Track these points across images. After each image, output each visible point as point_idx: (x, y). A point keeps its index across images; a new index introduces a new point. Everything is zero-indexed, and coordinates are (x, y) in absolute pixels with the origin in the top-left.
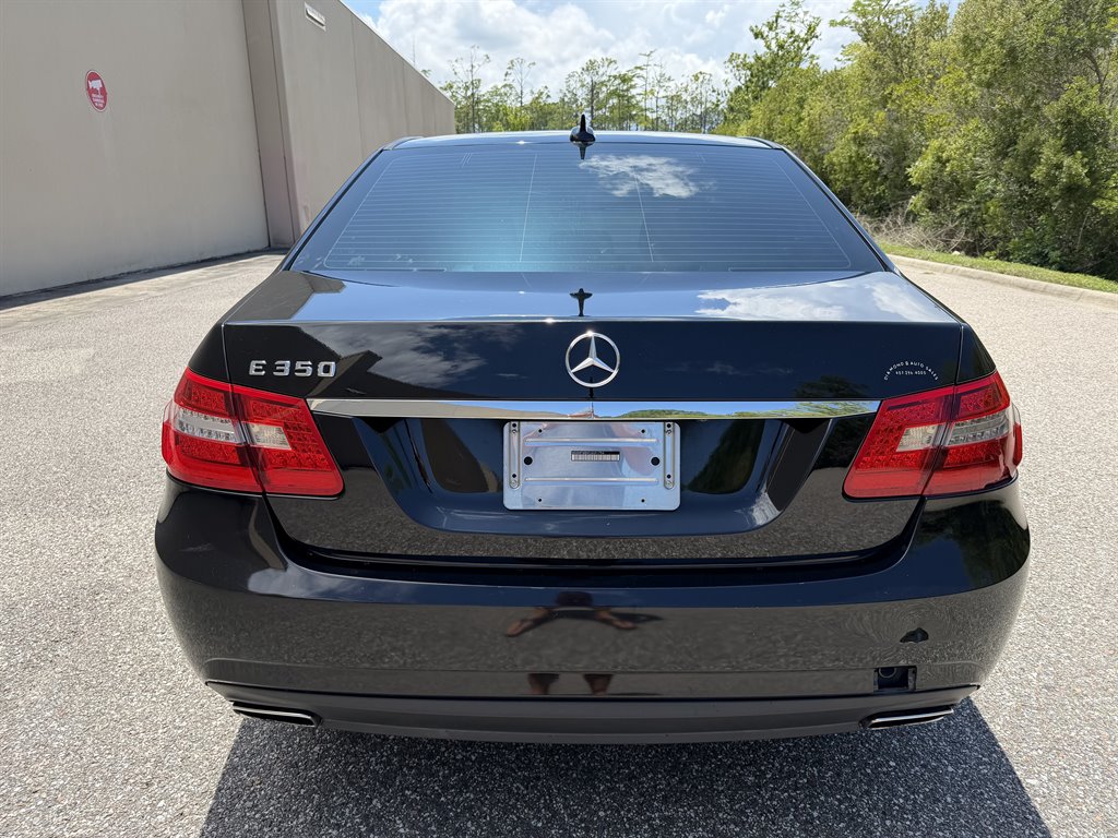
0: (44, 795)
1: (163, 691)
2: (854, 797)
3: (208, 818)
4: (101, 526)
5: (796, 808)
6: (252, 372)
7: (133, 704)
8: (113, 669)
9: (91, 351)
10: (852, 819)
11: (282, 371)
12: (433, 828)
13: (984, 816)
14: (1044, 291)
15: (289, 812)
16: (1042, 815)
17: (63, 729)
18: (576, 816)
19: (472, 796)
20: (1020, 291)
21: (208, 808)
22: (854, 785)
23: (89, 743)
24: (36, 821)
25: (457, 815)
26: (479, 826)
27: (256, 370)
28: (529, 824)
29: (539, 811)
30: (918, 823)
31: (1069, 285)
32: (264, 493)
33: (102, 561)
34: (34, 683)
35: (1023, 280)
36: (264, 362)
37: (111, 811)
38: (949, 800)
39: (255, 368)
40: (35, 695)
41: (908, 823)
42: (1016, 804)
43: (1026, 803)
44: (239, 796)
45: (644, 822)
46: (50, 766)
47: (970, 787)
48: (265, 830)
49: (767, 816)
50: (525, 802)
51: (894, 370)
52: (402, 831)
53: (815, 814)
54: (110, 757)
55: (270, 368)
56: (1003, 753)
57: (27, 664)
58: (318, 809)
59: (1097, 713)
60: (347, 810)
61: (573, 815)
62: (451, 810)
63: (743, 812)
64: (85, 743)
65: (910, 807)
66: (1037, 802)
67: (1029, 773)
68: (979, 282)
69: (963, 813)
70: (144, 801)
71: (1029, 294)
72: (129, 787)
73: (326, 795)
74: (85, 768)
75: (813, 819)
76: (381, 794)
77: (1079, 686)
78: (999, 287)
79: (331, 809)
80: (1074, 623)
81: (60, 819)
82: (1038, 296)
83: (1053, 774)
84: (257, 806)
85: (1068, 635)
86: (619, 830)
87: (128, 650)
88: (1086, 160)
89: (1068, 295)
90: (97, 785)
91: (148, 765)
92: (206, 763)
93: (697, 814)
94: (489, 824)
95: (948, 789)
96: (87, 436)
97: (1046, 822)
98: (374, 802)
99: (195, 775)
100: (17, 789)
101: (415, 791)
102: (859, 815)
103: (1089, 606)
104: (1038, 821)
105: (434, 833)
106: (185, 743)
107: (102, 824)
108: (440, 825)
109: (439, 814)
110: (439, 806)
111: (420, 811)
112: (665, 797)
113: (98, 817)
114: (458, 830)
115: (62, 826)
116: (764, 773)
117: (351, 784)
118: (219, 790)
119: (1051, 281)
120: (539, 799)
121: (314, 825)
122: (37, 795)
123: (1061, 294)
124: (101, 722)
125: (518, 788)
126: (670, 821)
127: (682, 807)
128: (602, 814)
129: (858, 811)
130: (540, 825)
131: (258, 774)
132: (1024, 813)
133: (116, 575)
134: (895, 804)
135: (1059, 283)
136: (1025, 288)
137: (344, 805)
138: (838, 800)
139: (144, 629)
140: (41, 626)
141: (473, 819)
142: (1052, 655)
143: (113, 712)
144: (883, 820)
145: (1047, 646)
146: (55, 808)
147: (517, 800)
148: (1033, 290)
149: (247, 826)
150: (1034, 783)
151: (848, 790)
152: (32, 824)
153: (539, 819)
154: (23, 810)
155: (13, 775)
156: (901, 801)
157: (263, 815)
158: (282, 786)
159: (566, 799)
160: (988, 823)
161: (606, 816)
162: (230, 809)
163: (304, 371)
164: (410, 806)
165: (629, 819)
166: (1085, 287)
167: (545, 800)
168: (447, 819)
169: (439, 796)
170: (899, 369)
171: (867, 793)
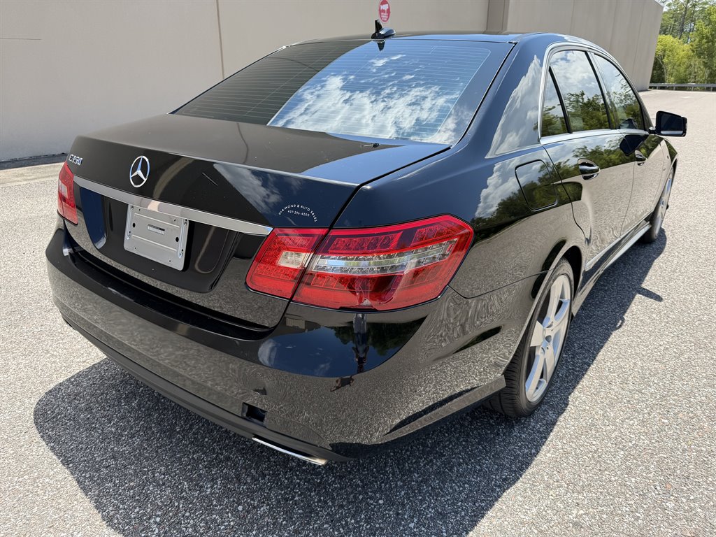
2: (330, 504)
10: (310, 512)
15: (113, 378)
18: (196, 434)
22: (341, 498)
25: (158, 409)
26: (158, 418)
28: (175, 427)
45: (217, 453)
48: (98, 380)
49: (272, 484)
51: (288, 209)
52: (133, 404)
53: (297, 498)
94: (163, 419)
98: (141, 388)
102: (317, 513)
108: (147, 410)
112: (243, 449)
114: (150, 415)
128: (206, 440)
130: (178, 430)
153: (181, 428)
163: (76, 161)
165: (214, 448)
170: (291, 209)
171: (342, 506)
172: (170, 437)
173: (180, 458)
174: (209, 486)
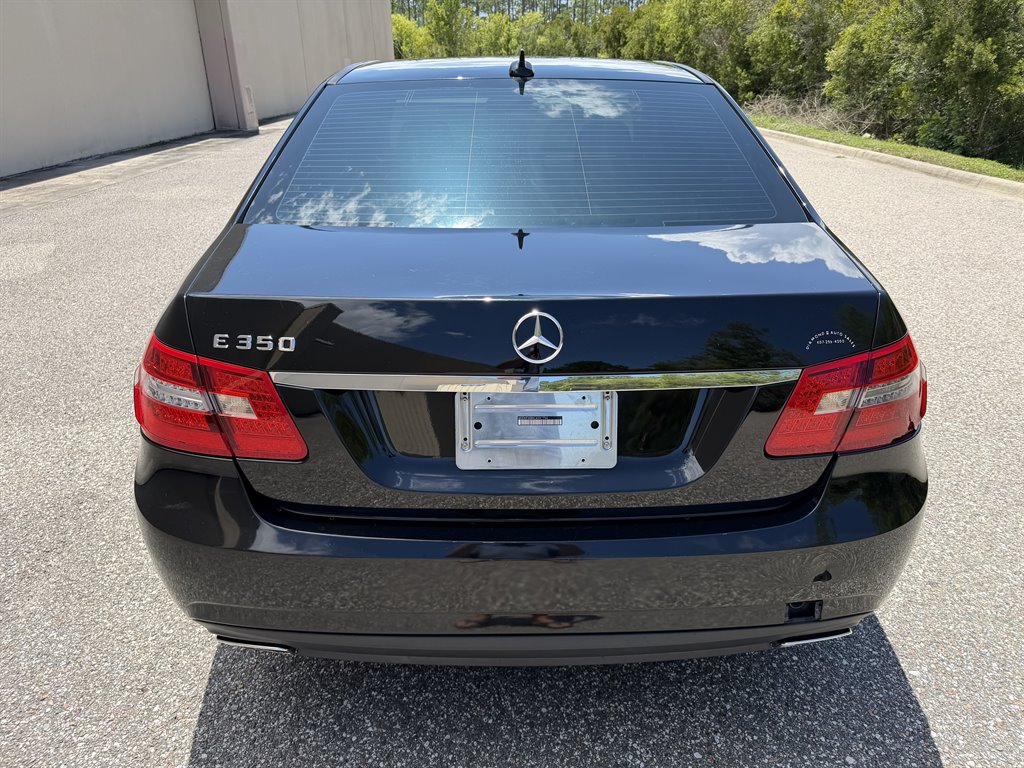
0: (51, 703)
1: (149, 599)
2: (761, 690)
3: (199, 721)
4: (78, 433)
5: (712, 701)
6: (216, 345)
7: (123, 613)
8: (102, 579)
9: (52, 246)
10: (760, 711)
11: (245, 345)
12: (398, 726)
13: (872, 705)
14: (946, 177)
15: (270, 714)
16: (922, 704)
17: (62, 638)
18: (522, 712)
19: (431, 696)
20: (924, 175)
21: (198, 712)
22: (762, 678)
23: (87, 651)
24: (47, 727)
25: (418, 714)
26: (437, 724)
27: (220, 343)
28: (481, 722)
29: (490, 709)
30: (815, 713)
31: (970, 171)
32: (234, 457)
33: (82, 469)
34: (31, 593)
35: (928, 165)
36: (227, 336)
37: (112, 716)
38: (843, 691)
39: (218, 341)
40: (34, 605)
41: (807, 713)
42: (899, 694)
43: (908, 693)
44: (225, 700)
45: (581, 717)
46: (54, 674)
47: (861, 679)
48: (251, 731)
49: (686, 710)
50: (477, 700)
51: (816, 340)
52: (370, 729)
53: (728, 707)
54: (106, 664)
55: (233, 341)
56: (890, 646)
57: (23, 575)
58: (296, 710)
59: (973, 608)
60: (322, 711)
61: (519, 712)
62: (413, 709)
63: (666, 706)
64: (83, 652)
65: (809, 699)
66: (917, 692)
67: (912, 665)
68: (887, 166)
69: (854, 703)
70: (141, 705)
71: (933, 180)
72: (127, 694)
73: (302, 697)
74: (86, 676)
75: (726, 711)
76: (351, 695)
77: (958, 581)
78: (905, 171)
79: (308, 710)
80: (958, 520)
81: (68, 724)
82: (941, 182)
83: (933, 666)
84: (241, 709)
85: (951, 532)
86: (559, 725)
87: (114, 559)
88: (995, 47)
89: (968, 181)
90: (98, 692)
91: (142, 671)
92: (193, 668)
93: (626, 707)
94: (447, 721)
95: (843, 681)
96: (56, 338)
97: (925, 710)
98: (345, 702)
99: (185, 681)
100: (26, 697)
101: (381, 692)
102: (766, 707)
103: (971, 503)
104: (918, 710)
105: (399, 730)
106: (173, 650)
107: (104, 729)
108: (404, 724)
109: (402, 713)
110: (403, 705)
111: (385, 711)
112: (598, 693)
113: (101, 723)
114: (420, 728)
115: (70, 732)
116: (684, 669)
117: (324, 686)
118: (207, 694)
119: (953, 167)
120: (489, 698)
121: (293, 725)
122: (44, 703)
123: (962, 180)
124: (96, 631)
125: (470, 687)
126: (603, 715)
127: (614, 702)
128: (544, 710)
129: (765, 703)
130: (490, 721)
131: (241, 678)
132: (906, 702)
133: (97, 483)
134: (796, 696)
135: (961, 169)
136: (929, 173)
137: (319, 706)
138: (748, 693)
139: (127, 538)
140: (32, 536)
141: (432, 717)
142: (937, 552)
143: (105, 621)
144: (786, 711)
145: (932, 544)
146: (62, 714)
147: (470, 699)
148: (936, 176)
149: (234, 728)
150: (916, 674)
151: (757, 684)
152: (42, 730)
153: (490, 716)
154: (34, 717)
155: (21, 684)
156: (802, 693)
157: (248, 717)
158: (263, 690)
159: (513, 697)
160: (876, 712)
161: (548, 712)
162: (218, 712)
163: (266, 345)
164: (376, 706)
165: (567, 715)
166: (985, 173)
167: (495, 698)
168: (409, 717)
169: (402, 696)
170: (820, 338)
171: (773, 686)
172: (494, 734)
173: (549, 751)
174: (631, 757)
